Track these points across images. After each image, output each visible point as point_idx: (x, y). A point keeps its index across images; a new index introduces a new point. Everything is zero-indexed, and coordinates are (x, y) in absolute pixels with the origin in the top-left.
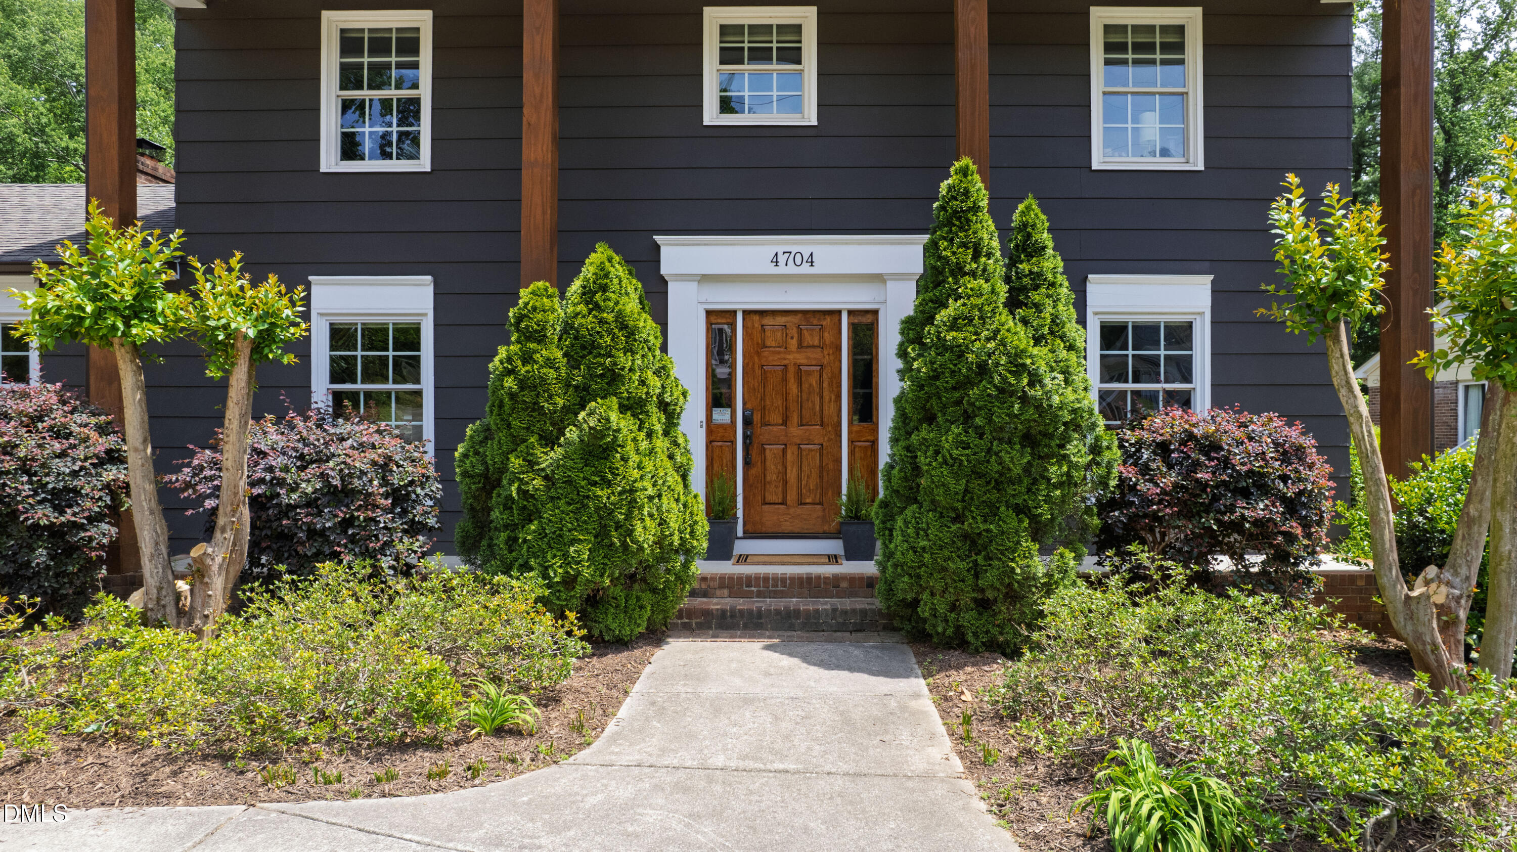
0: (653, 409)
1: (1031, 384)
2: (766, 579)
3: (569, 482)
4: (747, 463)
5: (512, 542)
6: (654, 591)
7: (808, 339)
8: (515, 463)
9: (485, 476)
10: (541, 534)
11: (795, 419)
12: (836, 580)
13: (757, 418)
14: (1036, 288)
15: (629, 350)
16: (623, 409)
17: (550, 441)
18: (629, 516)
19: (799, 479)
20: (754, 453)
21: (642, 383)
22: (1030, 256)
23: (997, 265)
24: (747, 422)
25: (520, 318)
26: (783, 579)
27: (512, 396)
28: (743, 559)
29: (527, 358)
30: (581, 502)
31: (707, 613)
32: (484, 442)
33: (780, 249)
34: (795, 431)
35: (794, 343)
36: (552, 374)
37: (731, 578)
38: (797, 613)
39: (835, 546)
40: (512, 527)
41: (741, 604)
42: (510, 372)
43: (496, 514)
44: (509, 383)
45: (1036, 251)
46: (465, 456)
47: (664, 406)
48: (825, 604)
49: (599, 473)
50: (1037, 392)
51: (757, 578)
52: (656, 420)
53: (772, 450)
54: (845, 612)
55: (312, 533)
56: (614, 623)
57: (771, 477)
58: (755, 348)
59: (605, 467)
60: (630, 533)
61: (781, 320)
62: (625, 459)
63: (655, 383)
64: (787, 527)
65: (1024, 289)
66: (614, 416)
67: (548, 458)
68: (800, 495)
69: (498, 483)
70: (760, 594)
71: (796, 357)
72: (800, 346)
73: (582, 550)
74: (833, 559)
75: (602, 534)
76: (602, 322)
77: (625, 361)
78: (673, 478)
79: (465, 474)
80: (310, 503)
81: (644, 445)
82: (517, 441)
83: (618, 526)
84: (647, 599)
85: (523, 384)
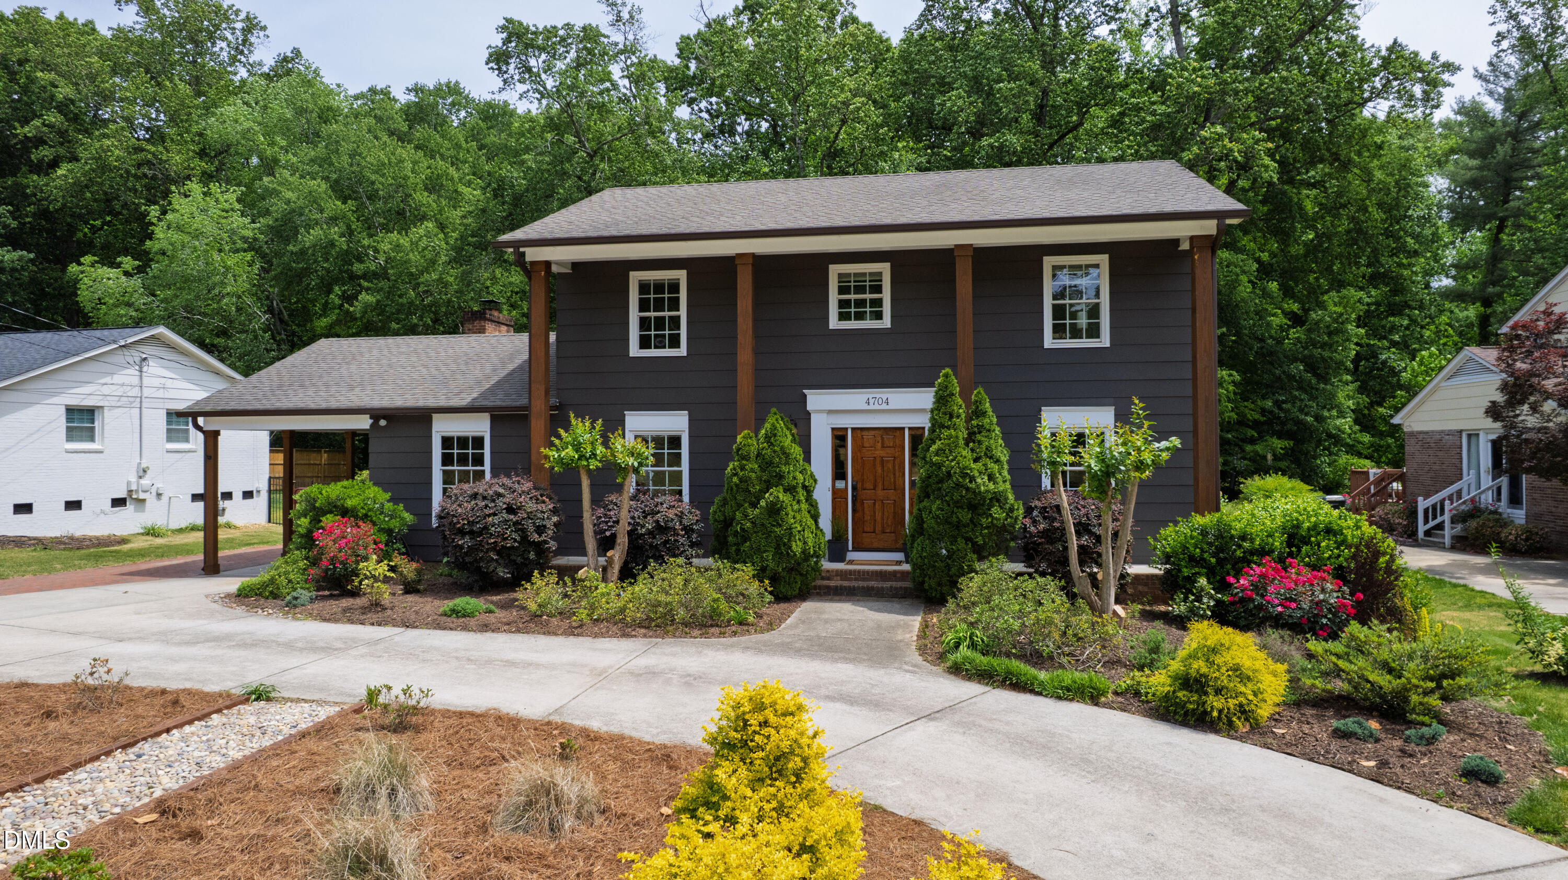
0: (800, 490)
1: (971, 482)
2: (859, 571)
3: (763, 525)
4: (854, 511)
5: (738, 551)
6: (801, 575)
7: (887, 443)
8: (738, 515)
9: (725, 521)
10: (751, 548)
11: (880, 486)
12: (895, 573)
13: (859, 486)
14: (980, 433)
15: (787, 463)
16: (785, 491)
17: (754, 505)
18: (789, 540)
19: (883, 519)
20: (858, 505)
21: (794, 478)
22: (978, 417)
23: (960, 422)
24: (854, 488)
25: (738, 450)
26: (868, 572)
27: (737, 485)
28: (851, 562)
29: (743, 468)
30: (768, 534)
31: (828, 587)
32: (724, 505)
33: (871, 396)
34: (880, 493)
35: (879, 445)
36: (753, 475)
37: (842, 571)
38: (873, 588)
39: (900, 556)
40: (737, 544)
41: (846, 583)
42: (736, 474)
43: (730, 539)
44: (735, 479)
45: (983, 414)
46: (715, 512)
47: (805, 487)
48: (887, 584)
49: (776, 521)
50: (973, 485)
51: (855, 571)
52: (802, 494)
53: (867, 503)
54: (896, 588)
55: (651, 546)
56: (783, 589)
57: (867, 518)
58: (857, 448)
59: (778, 518)
60: (790, 548)
61: (873, 433)
62: (787, 514)
63: (800, 477)
64: (875, 545)
65: (974, 433)
66: (781, 496)
67: (753, 513)
68: (883, 527)
69: (731, 524)
70: (856, 579)
71: (880, 453)
72: (883, 447)
73: (769, 555)
74: (899, 563)
75: (778, 547)
76: (775, 452)
77: (784, 469)
78: (810, 522)
79: (715, 520)
80: (650, 533)
81: (796, 507)
82: (739, 506)
83: (785, 544)
84: (798, 578)
85: (741, 480)
